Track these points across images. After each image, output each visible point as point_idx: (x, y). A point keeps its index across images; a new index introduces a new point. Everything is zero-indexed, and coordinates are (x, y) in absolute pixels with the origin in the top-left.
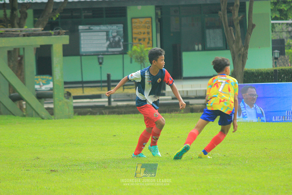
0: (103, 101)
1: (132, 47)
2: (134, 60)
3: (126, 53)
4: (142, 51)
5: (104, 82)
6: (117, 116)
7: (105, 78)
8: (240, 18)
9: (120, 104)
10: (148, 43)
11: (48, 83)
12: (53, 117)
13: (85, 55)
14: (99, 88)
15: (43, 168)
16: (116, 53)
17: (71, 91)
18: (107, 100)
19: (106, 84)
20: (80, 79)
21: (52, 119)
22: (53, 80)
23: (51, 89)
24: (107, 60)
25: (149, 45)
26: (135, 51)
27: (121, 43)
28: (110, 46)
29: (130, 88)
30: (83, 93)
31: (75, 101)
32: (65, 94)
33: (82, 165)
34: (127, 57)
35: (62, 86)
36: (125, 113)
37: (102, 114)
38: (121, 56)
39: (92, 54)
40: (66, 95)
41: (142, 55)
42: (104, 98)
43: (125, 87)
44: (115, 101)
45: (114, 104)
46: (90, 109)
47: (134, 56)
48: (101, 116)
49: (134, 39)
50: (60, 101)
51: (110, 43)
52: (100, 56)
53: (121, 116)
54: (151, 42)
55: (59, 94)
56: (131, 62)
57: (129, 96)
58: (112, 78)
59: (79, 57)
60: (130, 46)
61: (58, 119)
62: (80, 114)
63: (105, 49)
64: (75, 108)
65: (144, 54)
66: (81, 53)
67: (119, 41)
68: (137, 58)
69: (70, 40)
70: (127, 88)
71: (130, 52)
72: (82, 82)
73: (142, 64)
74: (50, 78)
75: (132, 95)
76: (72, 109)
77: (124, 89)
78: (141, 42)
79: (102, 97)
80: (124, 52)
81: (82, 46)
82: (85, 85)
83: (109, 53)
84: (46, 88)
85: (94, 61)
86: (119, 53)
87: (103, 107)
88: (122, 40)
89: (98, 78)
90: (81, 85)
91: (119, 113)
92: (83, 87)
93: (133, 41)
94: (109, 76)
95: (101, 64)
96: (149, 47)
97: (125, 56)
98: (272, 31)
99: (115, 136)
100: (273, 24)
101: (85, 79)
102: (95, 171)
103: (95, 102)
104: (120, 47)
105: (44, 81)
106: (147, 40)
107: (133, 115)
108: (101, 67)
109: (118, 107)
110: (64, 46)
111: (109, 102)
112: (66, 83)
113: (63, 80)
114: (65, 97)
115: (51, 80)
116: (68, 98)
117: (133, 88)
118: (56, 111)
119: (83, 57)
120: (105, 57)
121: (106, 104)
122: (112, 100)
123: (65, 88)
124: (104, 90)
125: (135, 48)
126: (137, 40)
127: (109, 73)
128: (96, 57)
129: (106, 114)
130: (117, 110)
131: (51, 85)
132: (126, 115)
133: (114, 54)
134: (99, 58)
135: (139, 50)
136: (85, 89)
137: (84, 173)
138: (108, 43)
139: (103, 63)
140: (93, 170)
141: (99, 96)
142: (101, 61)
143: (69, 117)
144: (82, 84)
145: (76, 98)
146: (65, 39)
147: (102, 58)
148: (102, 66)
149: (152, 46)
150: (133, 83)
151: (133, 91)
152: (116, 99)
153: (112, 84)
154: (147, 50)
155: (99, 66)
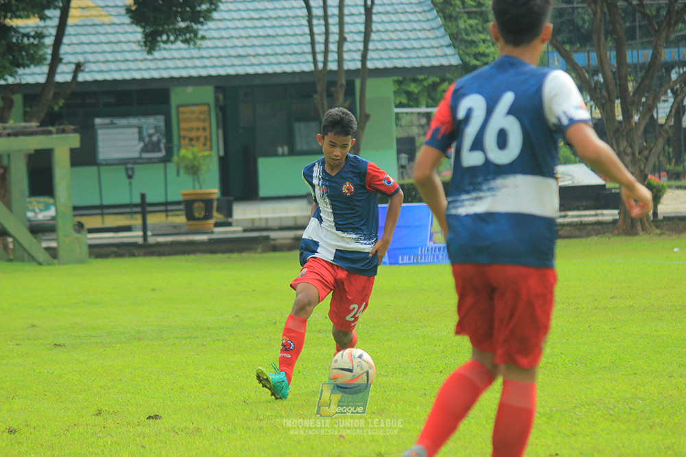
0: (136, 236)
1: (179, 148)
2: (182, 171)
3: (169, 161)
4: (195, 157)
5: (136, 205)
6: (158, 258)
7: (137, 200)
9: (161, 239)
10: (205, 144)
11: (47, 208)
12: (56, 261)
13: (107, 165)
14: (129, 216)
15: (41, 341)
16: (154, 160)
17: (84, 220)
18: (140, 233)
19: (138, 209)
20: (97, 202)
21: (54, 264)
22: (55, 204)
23: (53, 218)
24: (141, 172)
25: (208, 147)
26: (184, 158)
27: (162, 146)
28: (145, 149)
29: (177, 215)
30: (103, 223)
31: (90, 236)
32: (75, 225)
33: (103, 336)
34: (171, 167)
35: (70, 212)
36: (169, 254)
37: (133, 255)
38: (162, 165)
39: (117, 162)
40: (77, 227)
41: (196, 163)
42: (136, 231)
43: (170, 213)
44: (153, 235)
45: (151, 240)
46: (115, 249)
47: (183, 165)
48: (132, 259)
49: (182, 139)
50: (67, 236)
51: (145, 146)
52: (130, 166)
53: (163, 258)
54: (208, 143)
55: (66, 226)
56: (178, 174)
57: (175, 227)
58: (149, 200)
59: (94, 169)
60: (175, 149)
61: (64, 264)
62: (99, 256)
63: (136, 155)
64: (91, 246)
65: (199, 162)
66: (99, 161)
67: (159, 141)
68: (187, 168)
69: (82, 141)
70: (174, 215)
71: (175, 158)
72: (102, 207)
73: (196, 177)
74: (51, 201)
75: (180, 226)
76: (86, 249)
77: (167, 216)
78: (194, 142)
79: (133, 229)
80: (166, 160)
81: (100, 150)
82: (106, 211)
83: (143, 161)
84: (44, 217)
85: (120, 174)
86: (157, 161)
87: (135, 245)
88: (164, 141)
89: (126, 201)
90: (99, 211)
91: (160, 254)
92: (102, 214)
93: (179, 142)
94: (143, 196)
95: (130, 177)
96: (207, 150)
97: (169, 165)
98: (397, 125)
99: (154, 290)
100: (397, 114)
101: (106, 202)
102: (123, 344)
103: (122, 237)
104: (160, 150)
105: (41, 206)
106: (202, 140)
107: (183, 257)
108: (130, 184)
109: (158, 245)
110: (73, 151)
111: (145, 237)
112: (75, 208)
113: (70, 204)
114: (75, 230)
115: (52, 204)
116: (79, 232)
117: (181, 215)
118: (61, 253)
119: (102, 168)
120: (137, 167)
121: (140, 241)
122: (149, 233)
123: (75, 216)
124: (136, 219)
125: (183, 152)
126: (187, 141)
127: (143, 191)
128: (122, 167)
129: (139, 255)
130: (156, 249)
131: (52, 212)
132: (171, 258)
133: (150, 161)
134: (127, 170)
135: (190, 156)
136: (106, 217)
137: (106, 347)
138: (141, 145)
139: (134, 177)
140: (121, 343)
141: (128, 229)
142: (130, 173)
143: (81, 261)
144: (102, 209)
145: (91, 231)
146: (74, 140)
147: (133, 169)
148: (133, 181)
149: (211, 149)
150: (182, 207)
151: (181, 219)
152: (155, 233)
153: (149, 209)
154: (203, 156)
155: (127, 181)
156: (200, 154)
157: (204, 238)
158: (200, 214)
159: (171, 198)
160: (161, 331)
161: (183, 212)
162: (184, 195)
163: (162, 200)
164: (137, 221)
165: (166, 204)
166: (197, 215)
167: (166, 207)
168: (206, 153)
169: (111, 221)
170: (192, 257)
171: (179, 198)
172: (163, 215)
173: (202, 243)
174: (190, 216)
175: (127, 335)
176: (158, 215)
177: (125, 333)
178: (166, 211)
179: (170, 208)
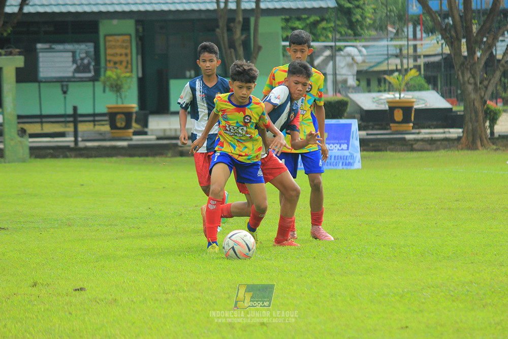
0: (69, 140)
1: (105, 71)
2: (107, 89)
3: (97, 80)
4: (119, 78)
5: (69, 116)
6: (86, 160)
7: (70, 111)
8: (243, 37)
9: (89, 144)
10: (126, 67)
12: (2, 160)
13: (45, 82)
14: (63, 124)
16: (85, 79)
17: (26, 127)
18: (72, 139)
19: (71, 119)
20: (37, 112)
22: (2, 113)
23: (1, 125)
24: (73, 89)
25: (127, 70)
26: (109, 77)
27: (92, 67)
28: (77, 70)
29: (103, 125)
30: (42, 129)
31: (31, 140)
32: (18, 131)
33: (40, 222)
34: (99, 86)
35: (15, 120)
36: (96, 157)
37: (66, 157)
38: (91, 83)
39: (54, 80)
40: (20, 132)
41: (119, 82)
42: (69, 137)
43: (97, 123)
44: (83, 140)
45: (81, 144)
46: (52, 151)
47: (108, 83)
48: (65, 160)
49: (108, 63)
50: (12, 140)
51: (78, 67)
52: (65, 83)
53: (91, 160)
54: (129, 66)
55: (11, 132)
56: (104, 91)
57: (101, 134)
58: (80, 111)
59: (36, 85)
60: (102, 70)
61: (9, 162)
62: (38, 156)
63: (70, 74)
64: (32, 149)
65: (121, 82)
66: (39, 79)
67: (89, 64)
68: (111, 86)
69: (26, 62)
70: (99, 125)
71: (102, 78)
72: (41, 116)
73: (119, 94)
75: (105, 133)
76: (27, 151)
77: (95, 125)
78: (117, 66)
79: (67, 135)
80: (95, 79)
81: (41, 69)
82: (44, 120)
83: (75, 80)
85: (57, 90)
86: (87, 80)
87: (67, 148)
88: (93, 64)
89: (62, 112)
90: (39, 120)
91: (88, 156)
92: (42, 122)
93: (106, 64)
94: (75, 108)
95: (65, 93)
96: (128, 72)
97: (96, 83)
98: (284, 55)
99: (82, 185)
100: (284, 46)
101: (44, 112)
102: (56, 229)
103: (57, 142)
104: (90, 72)
106: (124, 64)
107: (107, 159)
108: (65, 98)
109: (86, 148)
110: (18, 70)
111: (76, 141)
112: (19, 117)
113: (15, 114)
114: (19, 134)
116: (22, 137)
117: (106, 124)
118: (7, 153)
119: (42, 84)
120: (70, 84)
121: (72, 145)
122: (80, 139)
123: (19, 123)
124: (69, 127)
125: (109, 73)
126: (112, 64)
127: (75, 104)
128: (59, 84)
129: (71, 157)
130: (85, 152)
132: (97, 159)
133: (82, 80)
134: (62, 86)
135: (114, 76)
136: (44, 125)
137: (42, 231)
138: (75, 66)
139: (69, 92)
140: (54, 228)
141: (62, 135)
142: (65, 89)
143: (23, 161)
144: (41, 118)
145: (32, 136)
146: (19, 61)
147: (67, 86)
148: (67, 96)
149: (131, 72)
150: (106, 118)
151: (106, 128)
152: (85, 138)
153: (80, 119)
154: (125, 77)
155: (63, 96)
156: (123, 75)
157: (124, 144)
158: (121, 124)
159: (98, 111)
160: (87, 219)
161: (107, 122)
162: (109, 108)
163: (90, 111)
164: (70, 129)
165: (94, 115)
166: (119, 125)
167: (94, 117)
168: (128, 75)
169: (49, 128)
170: (114, 159)
171: (105, 111)
172: (92, 124)
173: (123, 148)
174: (113, 126)
175: (59, 222)
176: (87, 124)
177: (57, 220)
178: (94, 121)
179: (97, 118)
